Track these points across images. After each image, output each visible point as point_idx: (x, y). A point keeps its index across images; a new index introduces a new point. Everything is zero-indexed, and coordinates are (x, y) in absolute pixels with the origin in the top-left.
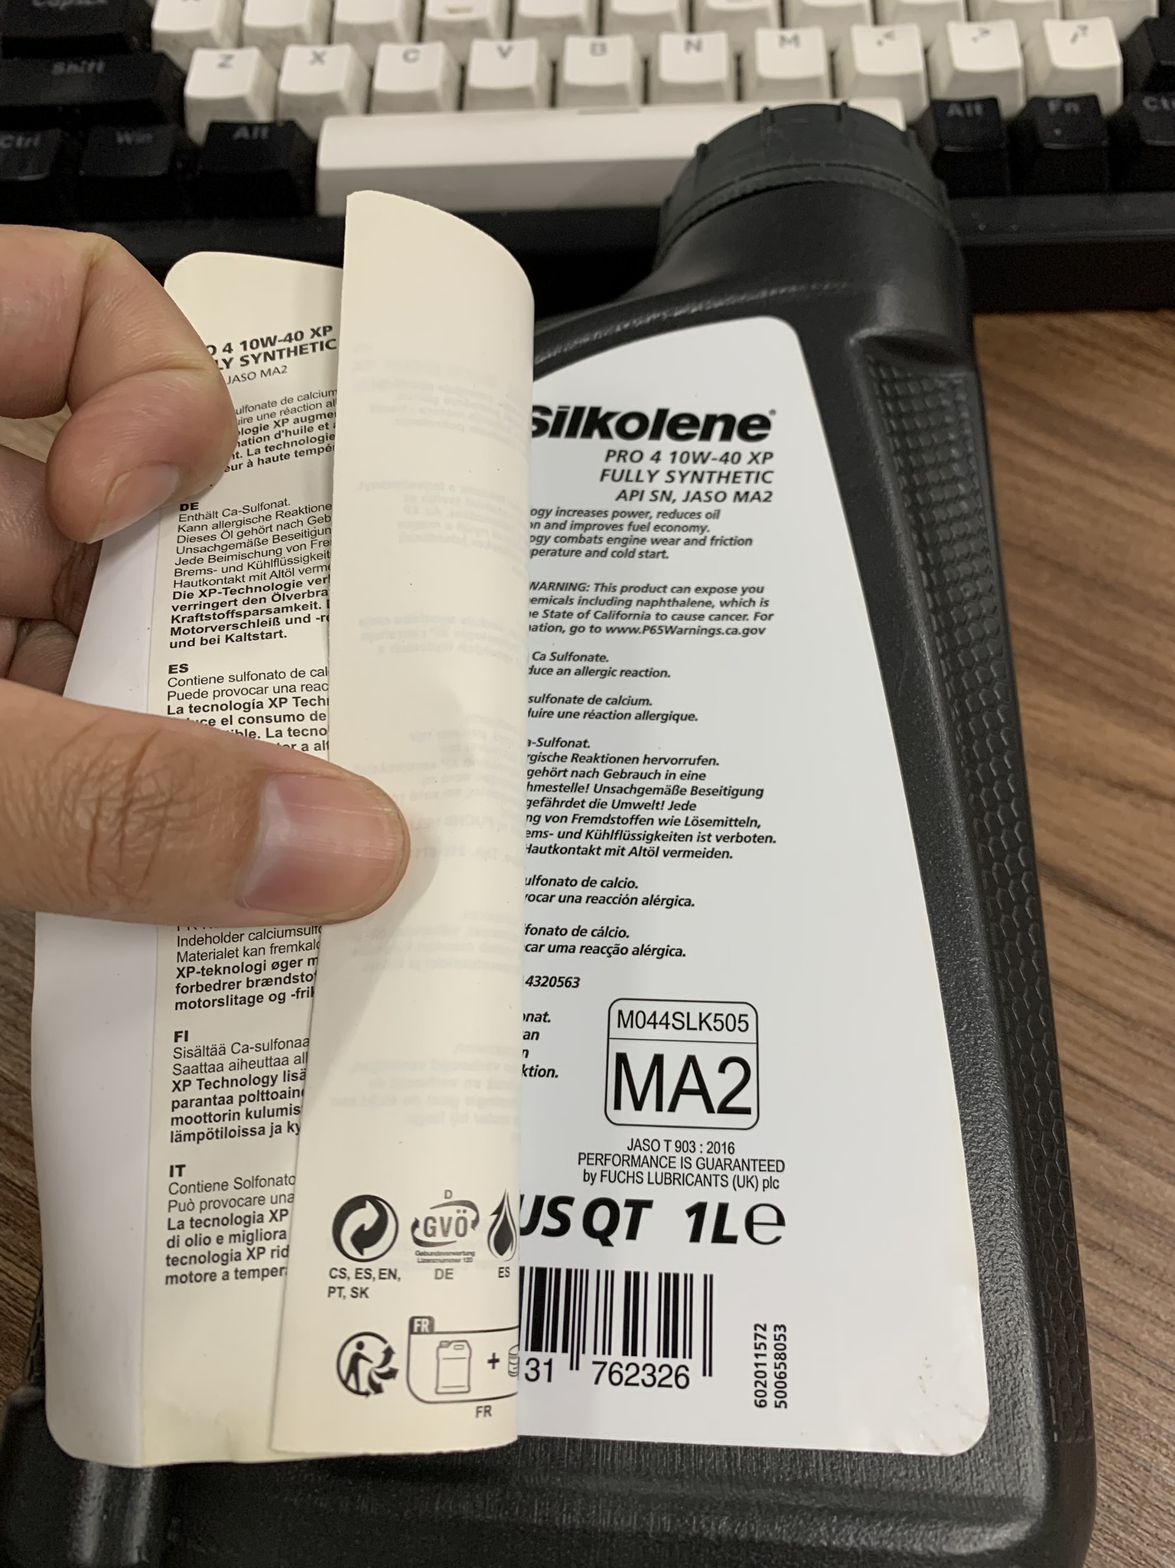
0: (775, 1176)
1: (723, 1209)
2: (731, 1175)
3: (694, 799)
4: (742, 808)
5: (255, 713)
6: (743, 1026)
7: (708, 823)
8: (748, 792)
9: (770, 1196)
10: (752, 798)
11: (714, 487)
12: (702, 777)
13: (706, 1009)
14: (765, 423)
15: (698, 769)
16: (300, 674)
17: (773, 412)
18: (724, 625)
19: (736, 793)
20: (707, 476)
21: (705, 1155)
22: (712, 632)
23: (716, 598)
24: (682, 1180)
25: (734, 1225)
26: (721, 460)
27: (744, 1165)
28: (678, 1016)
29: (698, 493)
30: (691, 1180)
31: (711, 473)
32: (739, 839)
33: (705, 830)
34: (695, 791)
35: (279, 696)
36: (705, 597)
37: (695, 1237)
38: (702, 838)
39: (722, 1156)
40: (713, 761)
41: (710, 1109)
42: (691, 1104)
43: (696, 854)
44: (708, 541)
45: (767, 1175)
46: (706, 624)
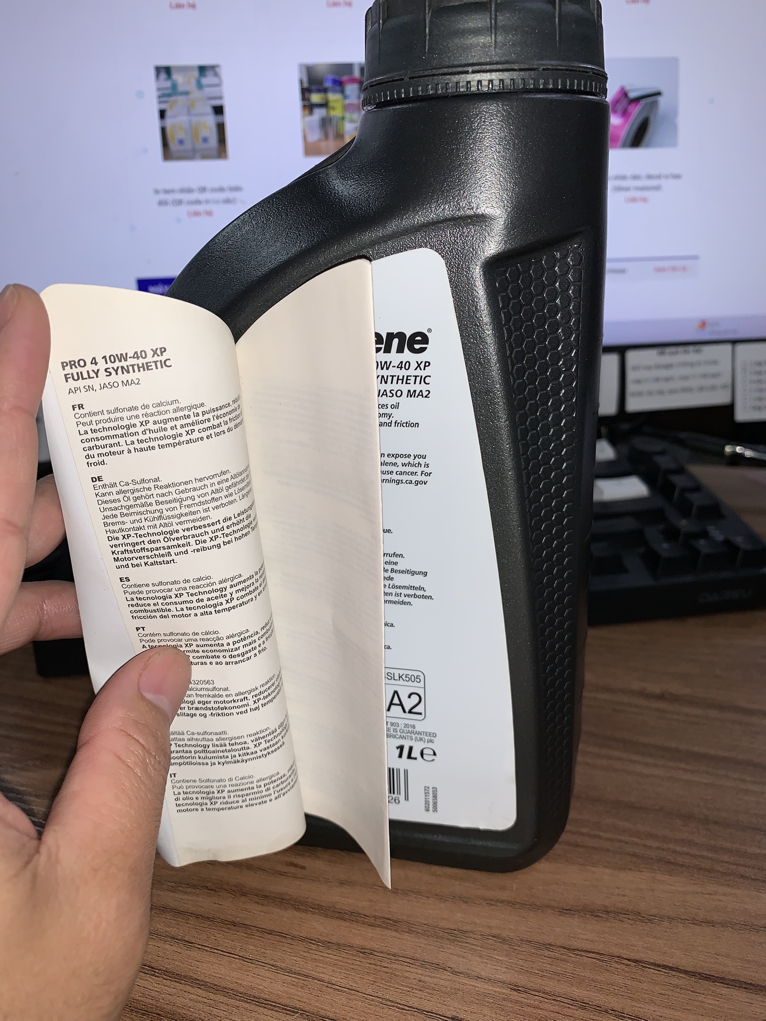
0: (432, 738)
1: (411, 749)
2: (414, 736)
3: (393, 575)
4: (417, 581)
5: (168, 600)
6: (418, 680)
7: (400, 587)
8: (419, 573)
9: (430, 745)
10: (421, 576)
11: (395, 387)
12: (396, 563)
13: (401, 672)
14: (425, 339)
15: (394, 559)
16: (188, 581)
17: (430, 330)
18: (404, 478)
19: (413, 573)
20: (390, 379)
21: (403, 728)
22: (398, 482)
23: (399, 461)
24: (395, 737)
25: (416, 753)
26: (398, 367)
27: (419, 733)
28: (389, 674)
29: (385, 390)
30: (397, 736)
32: (415, 596)
33: (399, 591)
34: (392, 571)
35: (179, 592)
36: (393, 460)
37: (400, 756)
38: (397, 595)
39: (410, 729)
40: (401, 556)
41: (404, 711)
42: (396, 710)
43: (395, 602)
44: (393, 424)
45: (429, 738)
46: (395, 477)
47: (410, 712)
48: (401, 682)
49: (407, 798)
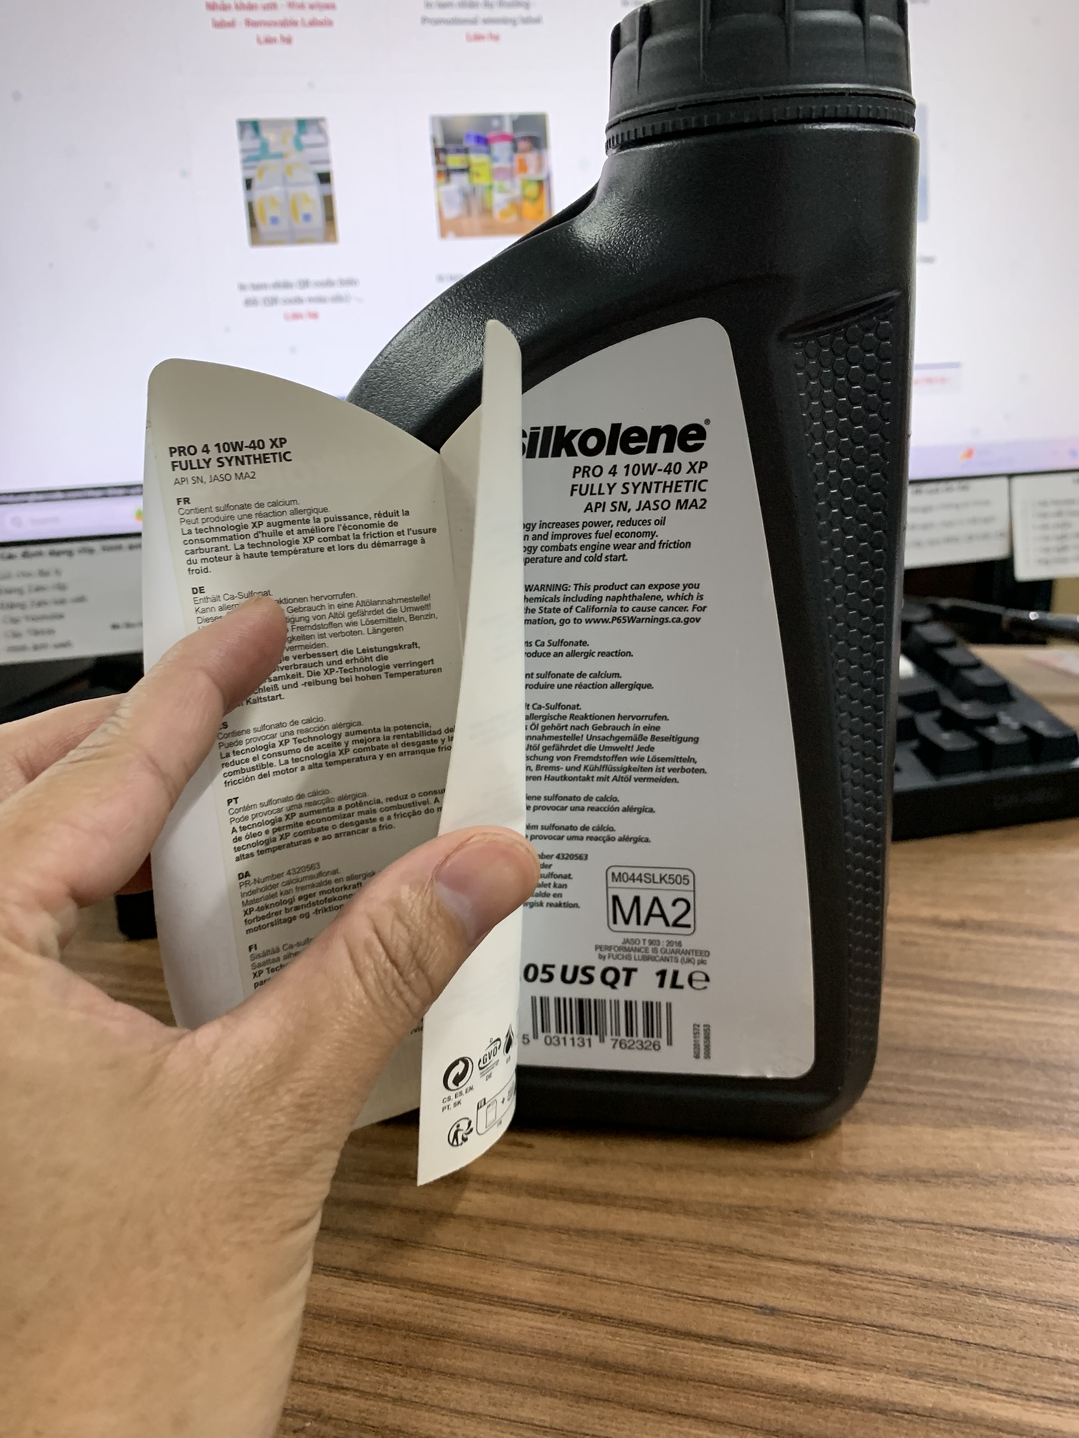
0: (704, 958)
1: (676, 974)
2: (680, 957)
3: (653, 744)
4: (684, 750)
6: (686, 882)
7: (663, 760)
8: (688, 739)
9: (701, 968)
10: (691, 744)
11: (661, 496)
12: (657, 728)
13: (664, 872)
14: (701, 433)
15: (655, 723)
17: (707, 422)
18: (670, 615)
19: (680, 740)
20: (654, 486)
21: (665, 947)
22: (662, 621)
23: (664, 593)
24: (654, 959)
25: (682, 980)
26: (665, 471)
27: (687, 952)
28: (648, 876)
29: (648, 502)
30: (658, 959)
31: (658, 483)
32: (683, 770)
33: (661, 765)
34: (653, 738)
36: (655, 592)
37: (661, 985)
38: (658, 770)
39: (675, 947)
40: (665, 718)
41: (667, 924)
42: (657, 923)
43: (655, 780)
44: (657, 545)
45: (700, 958)
46: (658, 614)
47: (675, 924)
48: (663, 885)
49: (670, 1042)
